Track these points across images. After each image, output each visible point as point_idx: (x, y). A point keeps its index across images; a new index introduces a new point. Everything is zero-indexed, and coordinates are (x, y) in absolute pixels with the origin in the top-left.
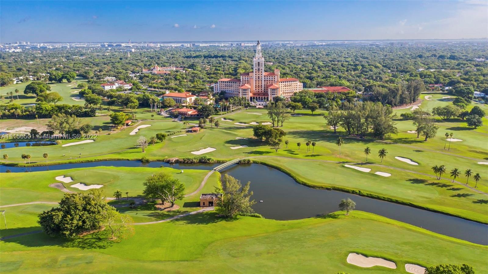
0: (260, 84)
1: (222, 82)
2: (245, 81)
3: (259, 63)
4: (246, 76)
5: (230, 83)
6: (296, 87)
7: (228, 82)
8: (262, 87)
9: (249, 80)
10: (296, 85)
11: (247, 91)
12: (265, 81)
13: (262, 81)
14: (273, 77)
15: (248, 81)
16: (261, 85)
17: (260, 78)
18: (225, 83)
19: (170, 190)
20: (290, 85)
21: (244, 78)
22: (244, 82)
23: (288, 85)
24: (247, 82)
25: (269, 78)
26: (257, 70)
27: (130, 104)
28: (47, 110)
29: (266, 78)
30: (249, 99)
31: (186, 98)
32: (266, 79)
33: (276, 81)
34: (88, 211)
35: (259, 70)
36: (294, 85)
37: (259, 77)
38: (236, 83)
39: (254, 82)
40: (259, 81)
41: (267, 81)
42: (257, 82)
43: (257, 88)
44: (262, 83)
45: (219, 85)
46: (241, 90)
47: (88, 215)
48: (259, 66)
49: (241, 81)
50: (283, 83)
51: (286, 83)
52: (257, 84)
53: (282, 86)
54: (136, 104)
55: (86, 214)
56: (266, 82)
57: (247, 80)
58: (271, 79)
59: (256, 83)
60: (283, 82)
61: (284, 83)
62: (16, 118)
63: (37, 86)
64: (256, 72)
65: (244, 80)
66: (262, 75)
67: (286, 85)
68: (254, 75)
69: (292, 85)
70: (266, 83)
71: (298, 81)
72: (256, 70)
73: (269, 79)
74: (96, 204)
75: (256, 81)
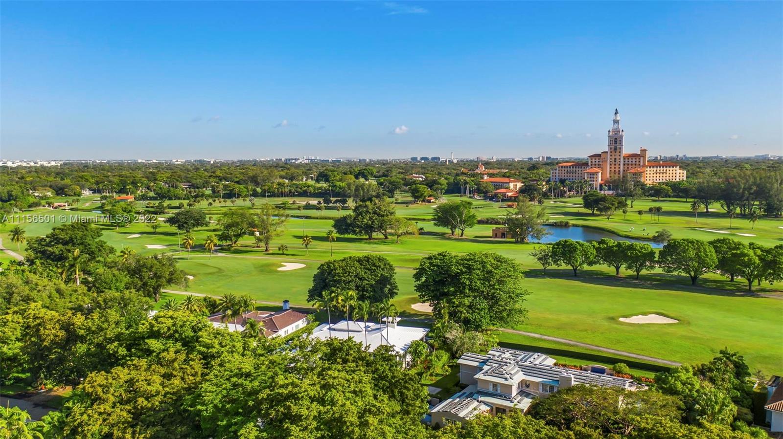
0: (617, 170)
1: (562, 167)
2: (595, 165)
3: (616, 139)
4: (597, 158)
5: (573, 168)
6: (674, 175)
7: (570, 167)
8: (619, 174)
9: (600, 163)
10: (674, 172)
11: (595, 176)
12: (624, 165)
13: (619, 165)
14: (638, 159)
15: (599, 165)
16: (619, 171)
17: (618, 160)
18: (566, 169)
19: (460, 215)
20: (665, 171)
21: (594, 161)
22: (593, 166)
23: (662, 171)
24: (597, 166)
25: (630, 160)
26: (613, 149)
27: (436, 186)
28: (341, 188)
29: (626, 160)
30: (598, 188)
31: (509, 183)
32: (626, 162)
33: (642, 164)
34: (378, 215)
35: (616, 149)
36: (671, 172)
37: (615, 159)
38: (581, 168)
39: (608, 166)
40: (615, 165)
41: (628, 165)
42: (613, 166)
43: (612, 175)
44: (619, 168)
45: (557, 171)
46: (586, 174)
47: (377, 217)
48: (616, 143)
49: (589, 164)
50: (652, 169)
51: (658, 169)
52: (613, 169)
53: (652, 172)
54: (443, 187)
55: (376, 216)
56: (626, 166)
57: (597, 163)
58: (634, 162)
59: (611, 168)
60: (653, 167)
61: (655, 169)
62: (307, 196)
63: (330, 173)
64: (611, 152)
65: (594, 163)
66: (620, 156)
67: (658, 171)
68: (609, 156)
69: (668, 172)
70: (626, 168)
71: (678, 167)
72: (611, 149)
73: (630, 163)
74: (385, 210)
75: (611, 165)
